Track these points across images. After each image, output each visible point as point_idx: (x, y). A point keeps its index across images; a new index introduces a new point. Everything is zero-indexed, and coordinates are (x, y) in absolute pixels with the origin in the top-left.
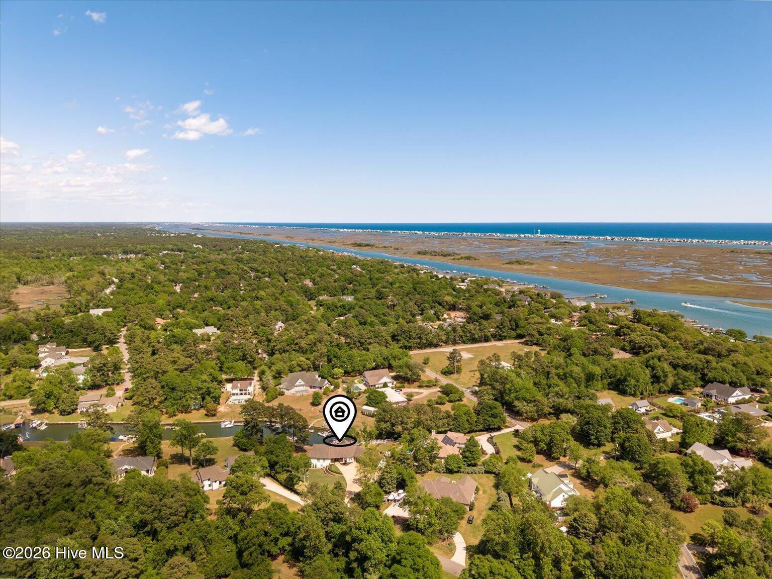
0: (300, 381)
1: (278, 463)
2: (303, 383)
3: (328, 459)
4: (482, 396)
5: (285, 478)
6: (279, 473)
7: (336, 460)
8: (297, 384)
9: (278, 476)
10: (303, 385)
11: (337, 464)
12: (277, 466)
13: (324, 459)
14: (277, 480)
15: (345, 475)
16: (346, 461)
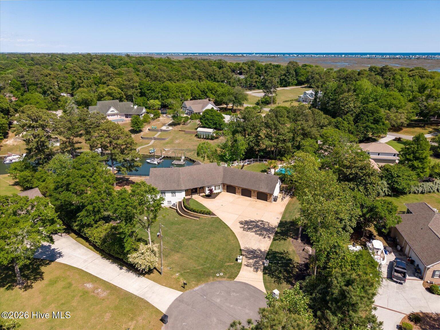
0: (112, 109)
1: (83, 206)
2: (116, 112)
3: (180, 191)
4: (347, 104)
5: (102, 235)
6: (89, 225)
7: (194, 191)
8: (109, 112)
9: (87, 231)
10: (117, 114)
11: (196, 197)
12: (83, 213)
13: (173, 192)
14: (87, 239)
15: (220, 214)
16: (211, 191)
